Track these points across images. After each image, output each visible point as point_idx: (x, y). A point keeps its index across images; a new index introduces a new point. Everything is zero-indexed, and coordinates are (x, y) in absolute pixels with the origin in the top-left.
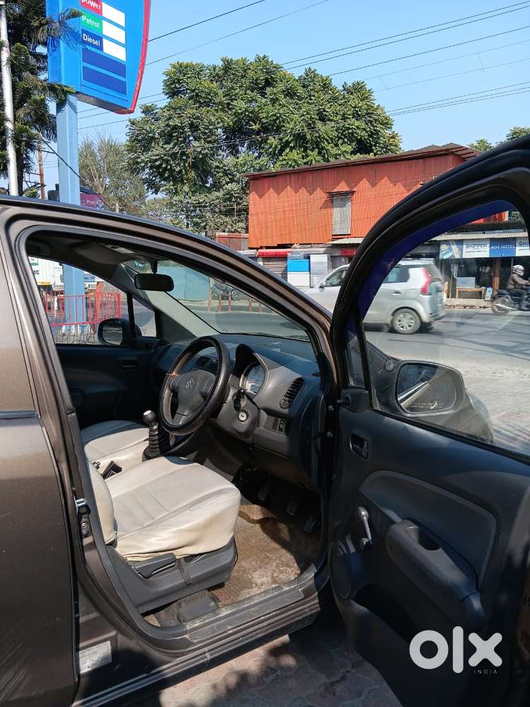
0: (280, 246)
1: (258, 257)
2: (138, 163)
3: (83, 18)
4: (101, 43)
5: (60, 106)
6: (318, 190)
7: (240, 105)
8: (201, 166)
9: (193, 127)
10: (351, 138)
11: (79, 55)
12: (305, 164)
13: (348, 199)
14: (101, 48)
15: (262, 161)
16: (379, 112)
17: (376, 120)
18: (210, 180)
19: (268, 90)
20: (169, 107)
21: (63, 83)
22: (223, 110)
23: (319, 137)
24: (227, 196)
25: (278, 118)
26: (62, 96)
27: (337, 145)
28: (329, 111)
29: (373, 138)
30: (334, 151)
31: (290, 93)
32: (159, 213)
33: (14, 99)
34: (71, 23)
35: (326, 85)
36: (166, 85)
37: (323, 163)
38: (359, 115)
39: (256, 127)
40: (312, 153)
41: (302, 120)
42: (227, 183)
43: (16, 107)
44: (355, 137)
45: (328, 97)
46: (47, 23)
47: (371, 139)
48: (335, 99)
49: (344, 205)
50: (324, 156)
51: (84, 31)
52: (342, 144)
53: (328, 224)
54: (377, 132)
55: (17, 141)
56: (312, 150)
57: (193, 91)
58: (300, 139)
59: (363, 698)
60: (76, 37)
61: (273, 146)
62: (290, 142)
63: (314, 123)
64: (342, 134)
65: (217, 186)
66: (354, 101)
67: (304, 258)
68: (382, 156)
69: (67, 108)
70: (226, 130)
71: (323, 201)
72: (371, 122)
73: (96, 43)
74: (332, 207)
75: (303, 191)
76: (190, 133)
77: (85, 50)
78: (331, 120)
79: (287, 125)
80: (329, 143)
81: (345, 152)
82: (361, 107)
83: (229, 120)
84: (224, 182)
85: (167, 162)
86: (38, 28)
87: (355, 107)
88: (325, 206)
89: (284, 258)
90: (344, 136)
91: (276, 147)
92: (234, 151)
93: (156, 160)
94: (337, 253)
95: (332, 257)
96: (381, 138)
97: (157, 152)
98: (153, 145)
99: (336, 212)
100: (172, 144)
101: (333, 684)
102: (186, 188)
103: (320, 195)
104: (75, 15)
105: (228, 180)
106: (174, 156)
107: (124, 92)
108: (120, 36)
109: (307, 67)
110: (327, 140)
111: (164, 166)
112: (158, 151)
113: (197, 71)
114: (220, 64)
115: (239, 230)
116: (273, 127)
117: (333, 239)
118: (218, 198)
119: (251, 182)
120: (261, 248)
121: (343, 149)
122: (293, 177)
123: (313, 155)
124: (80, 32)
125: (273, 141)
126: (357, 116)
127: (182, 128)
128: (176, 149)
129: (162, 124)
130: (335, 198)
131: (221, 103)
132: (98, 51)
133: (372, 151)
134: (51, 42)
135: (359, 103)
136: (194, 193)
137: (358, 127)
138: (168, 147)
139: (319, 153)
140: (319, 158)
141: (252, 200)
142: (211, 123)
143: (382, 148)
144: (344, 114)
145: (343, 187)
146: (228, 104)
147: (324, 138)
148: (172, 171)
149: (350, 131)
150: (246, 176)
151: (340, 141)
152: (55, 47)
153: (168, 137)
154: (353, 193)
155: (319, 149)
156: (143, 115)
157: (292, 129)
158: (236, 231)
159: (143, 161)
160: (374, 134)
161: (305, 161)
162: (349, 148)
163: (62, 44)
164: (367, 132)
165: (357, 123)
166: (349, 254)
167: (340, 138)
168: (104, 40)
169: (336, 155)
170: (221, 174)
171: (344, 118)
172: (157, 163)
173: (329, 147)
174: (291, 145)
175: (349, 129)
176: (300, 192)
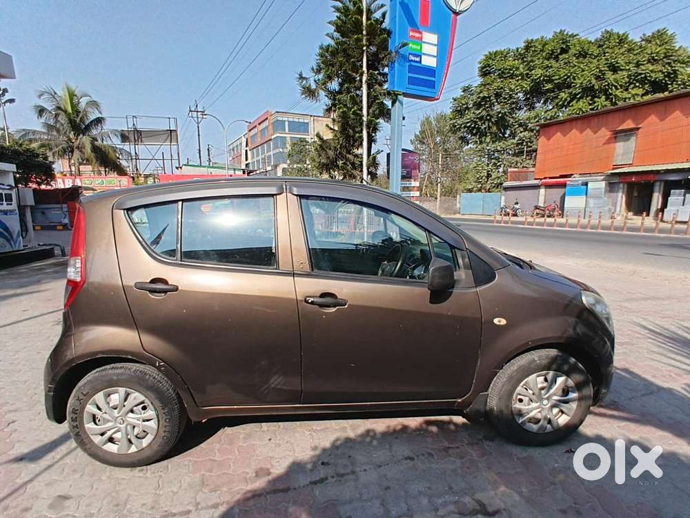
0: (562, 177)
1: (541, 185)
2: (456, 126)
3: (410, 45)
4: (421, 59)
5: (393, 103)
6: (603, 129)
7: (538, 72)
8: (502, 123)
9: (498, 95)
10: (643, 81)
11: (407, 69)
12: (591, 109)
13: (632, 135)
14: (420, 62)
16: (680, 52)
17: (675, 61)
18: (508, 132)
20: (480, 86)
21: (396, 89)
22: (522, 79)
23: (608, 85)
24: (520, 142)
26: (394, 97)
27: (626, 90)
28: (621, 61)
29: (669, 77)
30: (625, 95)
31: (583, 54)
32: (472, 157)
33: (368, 103)
34: (402, 51)
35: (622, 40)
36: (480, 71)
37: (610, 107)
38: (655, 60)
39: (549, 86)
40: (599, 100)
42: (521, 132)
43: (369, 107)
44: (648, 80)
46: (389, 54)
47: (667, 79)
48: (630, 50)
49: (628, 140)
50: (611, 101)
51: (410, 54)
52: (633, 88)
53: (610, 156)
54: (675, 72)
55: (368, 127)
56: (600, 97)
57: (499, 70)
58: (589, 91)
59: (463, 460)
60: (405, 58)
61: (563, 100)
62: (578, 94)
63: (603, 74)
64: (634, 80)
65: (513, 135)
66: (652, 48)
67: (582, 185)
68: (679, 92)
69: (397, 103)
70: (526, 93)
71: (607, 138)
72: (669, 64)
73: (417, 59)
74: (615, 142)
75: (588, 131)
76: (495, 100)
77: (410, 66)
79: (576, 81)
80: (618, 89)
81: (636, 94)
82: (658, 53)
83: (527, 85)
84: (519, 132)
85: (476, 123)
86: (383, 58)
87: (652, 54)
88: (609, 142)
89: (564, 185)
90: (636, 81)
91: (566, 100)
92: (532, 108)
93: (468, 123)
94: (616, 180)
95: (610, 183)
96: (679, 76)
97: (469, 117)
98: (466, 112)
99: (620, 147)
100: (481, 109)
101: (449, 448)
102: (488, 140)
103: (604, 134)
104: (404, 45)
105: (522, 130)
106: (481, 118)
107: (433, 87)
108: (433, 50)
109: (604, 30)
110: (616, 87)
111: (473, 126)
112: (470, 115)
113: (504, 55)
114: (522, 45)
115: (527, 166)
116: (565, 85)
117: (614, 169)
118: (513, 143)
119: (541, 130)
120: (545, 178)
121: (633, 92)
122: (579, 122)
123: (601, 101)
124: (408, 55)
125: (564, 95)
126: (653, 61)
127: (489, 97)
128: (484, 113)
129: (474, 97)
130: (618, 135)
131: (521, 74)
132: (418, 65)
133: (667, 89)
134: (391, 65)
135: (656, 49)
136: (494, 142)
137: (652, 71)
138: (477, 112)
139: (607, 99)
140: (606, 103)
141: (541, 143)
142: (511, 90)
143: (680, 85)
144: (638, 62)
145: (629, 124)
146: (527, 74)
147: (613, 85)
148: (479, 129)
149: (643, 76)
150: (537, 126)
151: (631, 86)
152: (392, 68)
153: (478, 105)
154: (638, 129)
155: (607, 95)
156: (462, 93)
157: (582, 83)
158: (524, 167)
159: (459, 124)
160: (672, 74)
161: (591, 107)
162: (641, 91)
163: (396, 64)
164: (663, 73)
165: (652, 68)
166: (628, 180)
167: (631, 83)
168: (422, 56)
169: (626, 98)
170: (517, 126)
171: (638, 65)
172: (468, 125)
173: (618, 93)
174: (578, 96)
175: (641, 74)
176: (585, 133)
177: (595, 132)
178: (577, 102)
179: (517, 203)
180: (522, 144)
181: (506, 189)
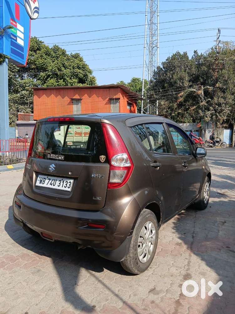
4: (17, 39)
6: (66, 97)
10: (77, 76)
11: (10, 43)
13: (79, 102)
14: (16, 40)
15: (38, 82)
16: (87, 67)
17: (86, 70)
19: (38, 52)
21: (4, 53)
23: (63, 74)
24: (22, 96)
25: (44, 65)
27: (71, 79)
28: (67, 64)
29: (85, 77)
30: (70, 81)
31: (48, 54)
35: (64, 53)
37: (66, 86)
39: (34, 67)
40: (60, 81)
41: (56, 66)
42: (22, 91)
45: (65, 58)
48: (68, 59)
49: (78, 104)
50: (66, 83)
51: (11, 34)
53: (71, 111)
54: (87, 75)
56: (61, 79)
58: (55, 75)
60: (9, 36)
61: (43, 76)
62: (51, 75)
63: (61, 68)
64: (73, 74)
71: (69, 102)
73: (15, 38)
74: (72, 105)
77: (12, 41)
78: (68, 68)
79: (48, 68)
80: (68, 77)
82: (80, 64)
84: (20, 90)
87: (78, 64)
88: (69, 104)
90: (74, 75)
91: (44, 77)
96: (89, 78)
99: (75, 107)
103: (67, 99)
105: (22, 89)
107: (23, 58)
108: (22, 36)
109: (54, 44)
110: (67, 76)
115: (29, 112)
116: (42, 68)
118: (17, 97)
119: (35, 91)
121: (74, 80)
122: (54, 91)
124: (10, 34)
125: (42, 74)
126: (79, 68)
130: (73, 101)
132: (16, 42)
133: (85, 83)
135: (79, 62)
139: (64, 81)
140: (63, 83)
141: (35, 98)
143: (90, 82)
144: (73, 66)
145: (77, 97)
147: (65, 74)
149: (76, 74)
151: (72, 77)
154: (81, 100)
155: (63, 79)
157: (51, 70)
158: (27, 112)
160: (86, 76)
161: (57, 84)
162: (76, 81)
163: (4, 38)
164: (83, 74)
165: (79, 71)
167: (72, 76)
168: (17, 37)
170: (18, 86)
171: (74, 68)
173: (68, 79)
174: (51, 76)
175: (76, 72)
176: (58, 97)
177: (63, 98)
178: (50, 79)
179: (27, 135)
180: (24, 98)
181: (18, 125)
